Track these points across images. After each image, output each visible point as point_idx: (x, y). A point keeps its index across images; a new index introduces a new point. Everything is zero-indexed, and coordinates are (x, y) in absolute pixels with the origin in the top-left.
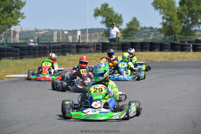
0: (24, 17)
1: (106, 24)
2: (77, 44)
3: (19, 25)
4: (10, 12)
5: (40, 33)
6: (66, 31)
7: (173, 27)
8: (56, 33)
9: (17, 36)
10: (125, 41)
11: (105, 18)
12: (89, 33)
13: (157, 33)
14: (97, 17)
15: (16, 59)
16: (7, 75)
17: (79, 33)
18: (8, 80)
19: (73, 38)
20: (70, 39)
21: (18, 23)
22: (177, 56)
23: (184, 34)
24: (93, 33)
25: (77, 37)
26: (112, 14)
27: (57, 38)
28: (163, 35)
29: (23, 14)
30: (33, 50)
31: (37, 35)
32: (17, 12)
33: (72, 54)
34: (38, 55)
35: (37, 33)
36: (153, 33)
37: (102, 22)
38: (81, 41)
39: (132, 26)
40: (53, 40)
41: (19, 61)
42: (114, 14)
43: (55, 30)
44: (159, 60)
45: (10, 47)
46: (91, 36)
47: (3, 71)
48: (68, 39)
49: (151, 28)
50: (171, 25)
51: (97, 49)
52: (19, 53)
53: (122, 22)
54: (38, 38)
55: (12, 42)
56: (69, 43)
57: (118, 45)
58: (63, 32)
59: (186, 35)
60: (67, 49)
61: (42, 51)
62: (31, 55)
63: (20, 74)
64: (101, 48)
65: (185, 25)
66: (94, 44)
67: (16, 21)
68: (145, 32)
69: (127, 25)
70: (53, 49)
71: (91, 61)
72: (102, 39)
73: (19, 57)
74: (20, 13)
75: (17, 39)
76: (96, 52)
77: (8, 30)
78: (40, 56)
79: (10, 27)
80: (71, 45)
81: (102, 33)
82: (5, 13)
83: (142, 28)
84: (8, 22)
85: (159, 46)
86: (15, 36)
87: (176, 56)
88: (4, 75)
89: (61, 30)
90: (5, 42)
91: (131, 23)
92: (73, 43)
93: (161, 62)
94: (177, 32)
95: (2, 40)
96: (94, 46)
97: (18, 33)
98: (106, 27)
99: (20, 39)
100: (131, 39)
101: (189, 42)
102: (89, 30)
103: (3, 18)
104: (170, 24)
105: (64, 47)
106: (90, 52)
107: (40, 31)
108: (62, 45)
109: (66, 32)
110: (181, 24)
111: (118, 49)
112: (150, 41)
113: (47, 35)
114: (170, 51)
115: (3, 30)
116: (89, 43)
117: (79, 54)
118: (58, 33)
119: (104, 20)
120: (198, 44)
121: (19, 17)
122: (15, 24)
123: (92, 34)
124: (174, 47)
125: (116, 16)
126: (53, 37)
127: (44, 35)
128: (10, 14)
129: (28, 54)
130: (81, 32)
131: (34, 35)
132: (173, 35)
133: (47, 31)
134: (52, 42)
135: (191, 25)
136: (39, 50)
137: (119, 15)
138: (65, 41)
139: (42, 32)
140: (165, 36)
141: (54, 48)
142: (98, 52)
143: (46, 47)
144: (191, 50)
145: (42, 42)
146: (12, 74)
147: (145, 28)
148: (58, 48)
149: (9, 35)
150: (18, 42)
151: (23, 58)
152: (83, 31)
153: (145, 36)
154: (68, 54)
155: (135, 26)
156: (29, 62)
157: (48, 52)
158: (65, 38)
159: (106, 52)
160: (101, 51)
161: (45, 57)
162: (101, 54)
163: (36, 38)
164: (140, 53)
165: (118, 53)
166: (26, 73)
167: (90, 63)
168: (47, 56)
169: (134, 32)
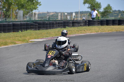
0: (41, 5)
1: (91, 8)
2: (73, 21)
3: (38, 9)
4: (32, 2)
5: (50, 14)
8: (60, 14)
9: (37, 16)
10: (102, 19)
11: (90, 5)
12: (80, 14)
13: (123, 14)
14: (85, 4)
15: (36, 30)
16: (30, 39)
17: (74, 14)
18: (31, 42)
19: (70, 17)
20: (69, 18)
21: (37, 8)
24: (82, 14)
25: (73, 17)
26: (94, 2)
27: (61, 17)
29: (40, 3)
30: (46, 25)
31: (48, 15)
32: (36, 2)
33: (70, 27)
34: (49, 28)
35: (48, 14)
36: (120, 14)
37: (88, 7)
38: (75, 19)
39: (107, 10)
40: (58, 19)
41: (38, 31)
42: (96, 3)
43: (59, 13)
45: (32, 23)
46: (81, 16)
47: (28, 37)
48: (67, 18)
49: (119, 11)
51: (85, 24)
52: (37, 27)
53: (101, 7)
54: (49, 18)
55: (33, 20)
56: (68, 20)
57: (98, 22)
58: (64, 13)
60: (67, 24)
61: (51, 25)
62: (45, 27)
63: (38, 39)
64: (87, 23)
67: (36, 7)
68: (115, 13)
69: (104, 9)
70: (58, 24)
71: (81, 31)
72: (88, 18)
73: (37, 29)
74: (38, 2)
75: (36, 18)
76: (85, 26)
77: (31, 12)
78: (50, 28)
79: (32, 11)
80: (69, 22)
81: (88, 14)
82: (29, 2)
83: (113, 11)
84: (31, 8)
86: (35, 16)
88: (29, 40)
89: (63, 12)
90: (29, 20)
91: (106, 8)
92: (70, 20)
95: (27, 19)
96: (83, 22)
97: (37, 14)
98: (91, 10)
99: (38, 18)
100: (106, 18)
102: (80, 12)
103: (28, 5)
105: (64, 23)
106: (81, 26)
107: (50, 13)
108: (64, 22)
109: (66, 14)
111: (98, 24)
112: (118, 19)
113: (54, 15)
115: (28, 13)
116: (80, 20)
117: (74, 27)
118: (61, 14)
119: (90, 6)
121: (37, 5)
122: (35, 9)
123: (82, 15)
125: (97, 3)
126: (58, 17)
127: (52, 16)
128: (32, 3)
129: (43, 27)
130: (75, 14)
131: (46, 16)
133: (54, 13)
134: (57, 20)
136: (50, 24)
137: (99, 3)
138: (65, 19)
139: (51, 14)
141: (59, 23)
142: (86, 26)
143: (54, 23)
145: (51, 20)
146: (33, 39)
147: (115, 11)
148: (61, 23)
149: (31, 15)
150: (37, 19)
151: (40, 29)
152: (77, 13)
153: (115, 16)
154: (67, 27)
155: (109, 10)
156: (43, 32)
157: (55, 26)
158: (65, 17)
159: (91, 26)
160: (87, 25)
161: (53, 29)
162: (87, 27)
163: (48, 17)
164: (112, 26)
165: (98, 26)
166: (41, 39)
167: (81, 33)
168: (54, 28)
169: (108, 13)
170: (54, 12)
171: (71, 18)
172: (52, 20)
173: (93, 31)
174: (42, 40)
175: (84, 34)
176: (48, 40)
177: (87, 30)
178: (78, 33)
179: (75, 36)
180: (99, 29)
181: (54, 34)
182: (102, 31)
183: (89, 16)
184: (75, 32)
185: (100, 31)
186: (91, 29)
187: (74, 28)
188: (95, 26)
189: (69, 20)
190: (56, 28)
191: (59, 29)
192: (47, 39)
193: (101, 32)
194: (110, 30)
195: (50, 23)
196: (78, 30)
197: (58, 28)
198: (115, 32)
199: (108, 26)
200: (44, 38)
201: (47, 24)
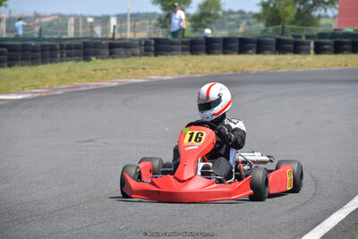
1: (162, 5)
2: (111, 41)
3: (6, 6)
5: (44, 20)
6: (91, 17)
7: (281, 10)
8: (72, 21)
9: (3, 26)
10: (195, 35)
12: (131, 21)
13: (252, 21)
17: (113, 21)
19: (102, 30)
20: (98, 31)
21: (4, 3)
22: (288, 61)
23: (299, 22)
24: (138, 20)
25: (110, 28)
27: (75, 29)
28: (262, 26)
30: (32, 51)
31: (38, 24)
33: (102, 58)
34: (40, 60)
35: (37, 21)
36: (244, 22)
37: (155, 2)
38: (118, 36)
39: (206, 11)
40: (67, 34)
41: (7, 71)
43: (70, 16)
44: (255, 69)
46: (134, 26)
48: (93, 32)
49: (241, 12)
50: (277, 7)
51: (146, 50)
52: (5, 57)
53: (190, 1)
54: (40, 30)
56: (95, 39)
57: (183, 43)
58: (85, 18)
59: (303, 25)
60: (93, 50)
61: (48, 53)
62: (28, 60)
63: (8, 93)
64: (153, 48)
65: (302, 7)
66: (140, 40)
68: (230, 20)
69: (199, 6)
70: (67, 49)
71: (135, 72)
72: (154, 32)
73: (6, 64)
75: (2, 31)
76: (145, 55)
78: (44, 62)
80: (99, 43)
81: (154, 21)
83: (224, 13)
85: (255, 45)
87: (285, 62)
89: (82, 16)
91: (205, 5)
92: (102, 39)
93: (259, 73)
94: (288, 19)
96: (140, 45)
97: (4, 20)
98: (163, 9)
99: (7, 31)
101: (307, 37)
102: (132, 15)
104: (274, 5)
105: (86, 45)
106: (134, 55)
107: (45, 17)
108: (84, 43)
109: (90, 20)
110: (294, 5)
111: (183, 50)
112: (239, 36)
113: (56, 23)
114: (275, 53)
116: (131, 39)
117: (113, 58)
118: (77, 19)
120: (322, 40)
123: (138, 23)
124: (281, 47)
126: (66, 28)
127: (50, 24)
129: (23, 59)
130: (118, 19)
132: (279, 24)
133: (56, 17)
134: (64, 37)
135: (312, 6)
136: (42, 51)
138: (89, 35)
139: (47, 20)
140: (267, 26)
141: (69, 47)
142: (148, 55)
143: (55, 46)
144: (312, 51)
145: (47, 37)
147: (231, 12)
148: (77, 47)
150: (5, 36)
151: (14, 65)
152: (121, 18)
153: (230, 27)
154: (94, 58)
155: (214, 9)
156: (24, 72)
157: (59, 55)
158: (89, 29)
159: (162, 55)
160: (153, 53)
161: (54, 64)
162: (153, 60)
163: (37, 29)
164: (222, 58)
165: (184, 57)
166: (18, 93)
167: (135, 76)
168: (56, 62)
169: (211, 19)
170: (54, 15)
171: (105, 31)
172: (50, 36)
173: (168, 70)
174: (20, 97)
175: (142, 80)
176: (38, 97)
177: (153, 69)
178: (126, 78)
179: (116, 84)
180: (186, 65)
181: (55, 78)
182: (194, 71)
183: (157, 25)
184: (119, 73)
185: (188, 71)
186: (162, 66)
187: (115, 60)
188: (175, 57)
189: (98, 39)
190: (62, 61)
191: (70, 63)
192: (36, 95)
193: (191, 73)
194: (217, 68)
195: (42, 46)
196: (126, 66)
197: (67, 61)
198: (230, 73)
199: (211, 57)
200: (26, 90)
201: (34, 50)
